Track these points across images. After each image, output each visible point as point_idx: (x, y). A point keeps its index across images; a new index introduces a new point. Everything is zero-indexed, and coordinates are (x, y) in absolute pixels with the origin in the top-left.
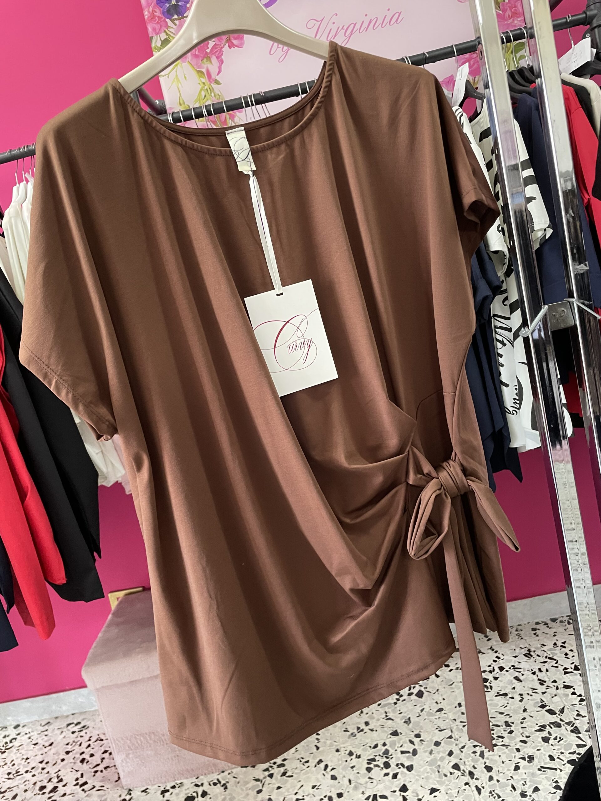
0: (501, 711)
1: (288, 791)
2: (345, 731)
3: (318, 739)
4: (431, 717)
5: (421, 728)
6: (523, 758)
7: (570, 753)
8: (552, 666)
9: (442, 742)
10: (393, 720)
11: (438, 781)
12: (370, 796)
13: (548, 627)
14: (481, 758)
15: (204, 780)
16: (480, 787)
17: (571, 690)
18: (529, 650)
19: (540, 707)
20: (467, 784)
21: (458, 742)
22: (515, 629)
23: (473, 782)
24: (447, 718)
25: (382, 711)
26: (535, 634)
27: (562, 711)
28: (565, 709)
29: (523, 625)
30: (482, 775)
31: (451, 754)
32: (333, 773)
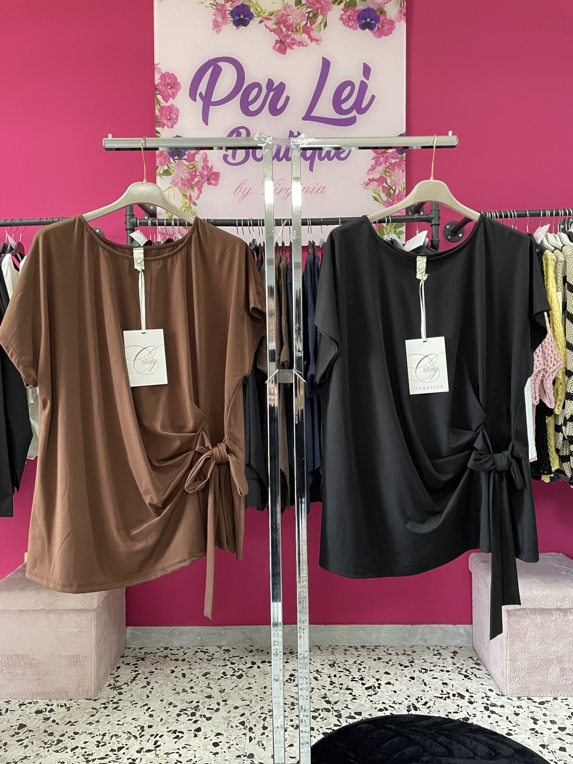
0: (292, 696)
1: (113, 718)
2: (173, 690)
3: (151, 692)
4: (240, 692)
5: (230, 696)
6: (292, 726)
7: (326, 729)
8: (345, 675)
9: (240, 708)
10: (212, 689)
11: (224, 730)
12: (171, 730)
13: (356, 650)
14: (262, 721)
15: (55, 703)
16: (253, 737)
17: (350, 691)
18: (335, 663)
19: (322, 698)
20: (245, 734)
21: (251, 709)
22: (332, 647)
23: (249, 734)
24: (251, 694)
25: (207, 682)
26: (344, 653)
27: (336, 703)
28: (339, 702)
29: (339, 646)
30: (258, 730)
31: (243, 715)
32: (151, 713)
